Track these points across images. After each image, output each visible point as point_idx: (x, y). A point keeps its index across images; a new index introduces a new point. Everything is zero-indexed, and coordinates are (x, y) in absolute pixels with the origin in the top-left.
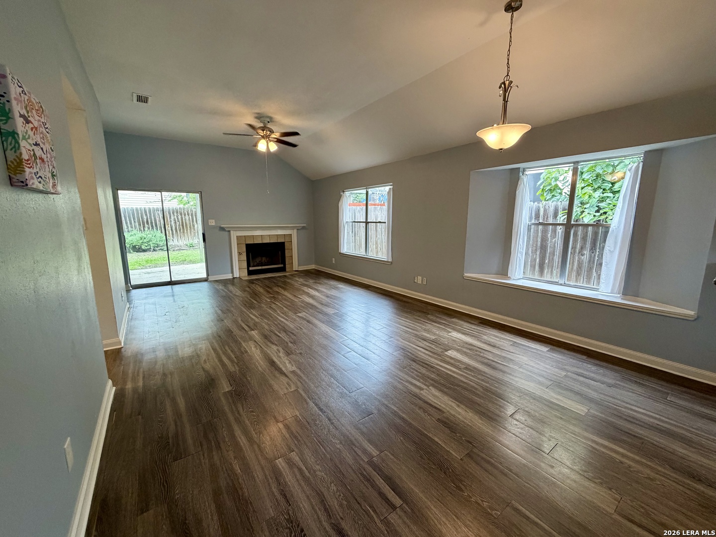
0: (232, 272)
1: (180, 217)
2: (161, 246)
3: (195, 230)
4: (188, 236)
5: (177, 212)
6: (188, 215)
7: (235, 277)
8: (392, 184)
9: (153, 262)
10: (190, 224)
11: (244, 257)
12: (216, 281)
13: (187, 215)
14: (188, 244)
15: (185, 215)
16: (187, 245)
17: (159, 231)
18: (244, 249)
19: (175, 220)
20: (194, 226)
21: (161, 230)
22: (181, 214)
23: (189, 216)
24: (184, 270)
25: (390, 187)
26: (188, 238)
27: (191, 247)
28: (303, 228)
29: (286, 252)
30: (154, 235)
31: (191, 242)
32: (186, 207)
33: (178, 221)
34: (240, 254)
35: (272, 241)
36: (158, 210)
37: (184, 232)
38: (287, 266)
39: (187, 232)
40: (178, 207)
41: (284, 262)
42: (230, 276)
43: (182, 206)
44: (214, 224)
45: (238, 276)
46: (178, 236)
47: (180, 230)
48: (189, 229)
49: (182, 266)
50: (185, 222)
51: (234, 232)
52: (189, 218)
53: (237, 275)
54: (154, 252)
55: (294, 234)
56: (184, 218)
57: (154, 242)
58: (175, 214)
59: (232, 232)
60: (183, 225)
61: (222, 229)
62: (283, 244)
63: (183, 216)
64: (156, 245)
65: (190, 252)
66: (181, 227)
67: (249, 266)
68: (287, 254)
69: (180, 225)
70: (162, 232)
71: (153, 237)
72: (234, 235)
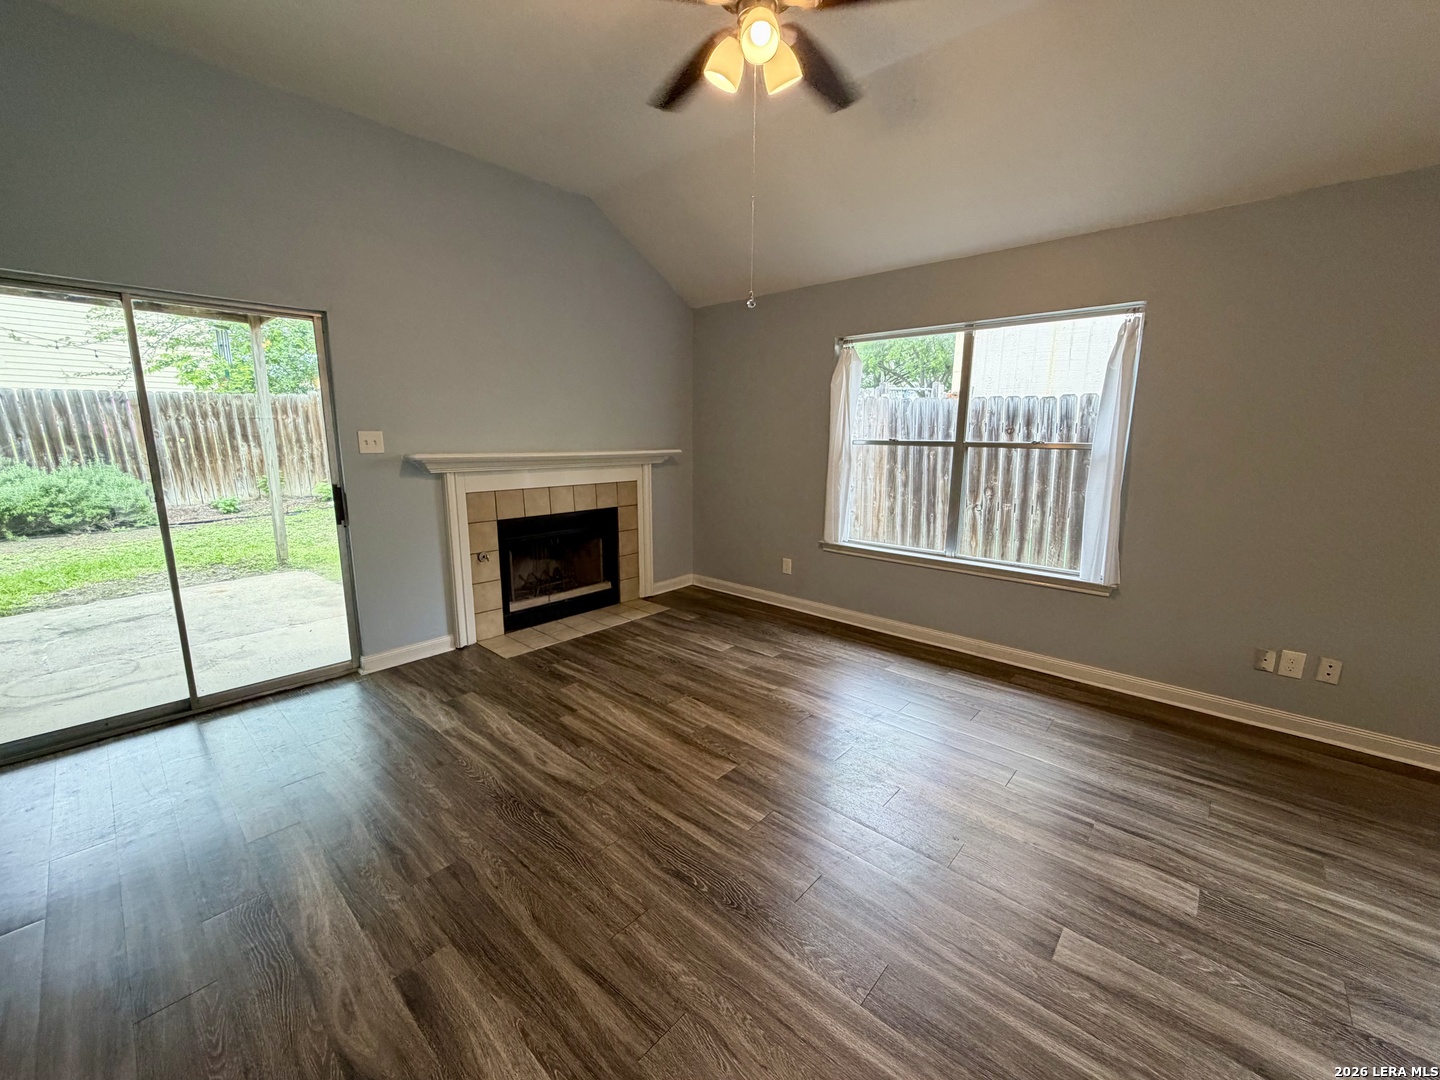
0: (453, 629)
1: (186, 423)
2: (126, 515)
3: (239, 460)
4: (217, 479)
5: (177, 408)
6: (216, 415)
7: (463, 644)
8: (1140, 303)
9: (96, 577)
10: (223, 442)
11: (493, 569)
12: (395, 673)
13: (211, 418)
14: (221, 505)
15: (204, 416)
16: (216, 507)
17: (115, 467)
18: (493, 541)
19: (170, 430)
20: (235, 449)
21: (123, 462)
22: (192, 415)
23: (218, 418)
24: (225, 606)
25: (1131, 316)
26: (218, 485)
27: (229, 512)
28: (670, 461)
29: (622, 537)
30: (97, 478)
31: (228, 496)
32: (206, 393)
33: (183, 434)
34: (479, 557)
35: (580, 508)
36: (109, 401)
37: (202, 468)
38: (624, 586)
39: (214, 470)
40: (181, 392)
41: (612, 573)
42: (442, 645)
43: (191, 388)
44: (380, 449)
45: (473, 640)
46: (182, 480)
47: (189, 463)
48: (219, 457)
49: (213, 587)
50: (208, 440)
51: (459, 479)
52: (220, 424)
53: (468, 636)
54: (100, 535)
55: (644, 478)
56: (201, 427)
57: (98, 501)
58: (171, 412)
59: (450, 479)
60: (198, 448)
61: (414, 468)
62: (612, 513)
63: (199, 420)
64: (107, 512)
65: (228, 530)
66: (192, 451)
67: (507, 599)
68: (624, 546)
69: (188, 447)
70: (125, 470)
71: (94, 487)
72: (458, 489)
